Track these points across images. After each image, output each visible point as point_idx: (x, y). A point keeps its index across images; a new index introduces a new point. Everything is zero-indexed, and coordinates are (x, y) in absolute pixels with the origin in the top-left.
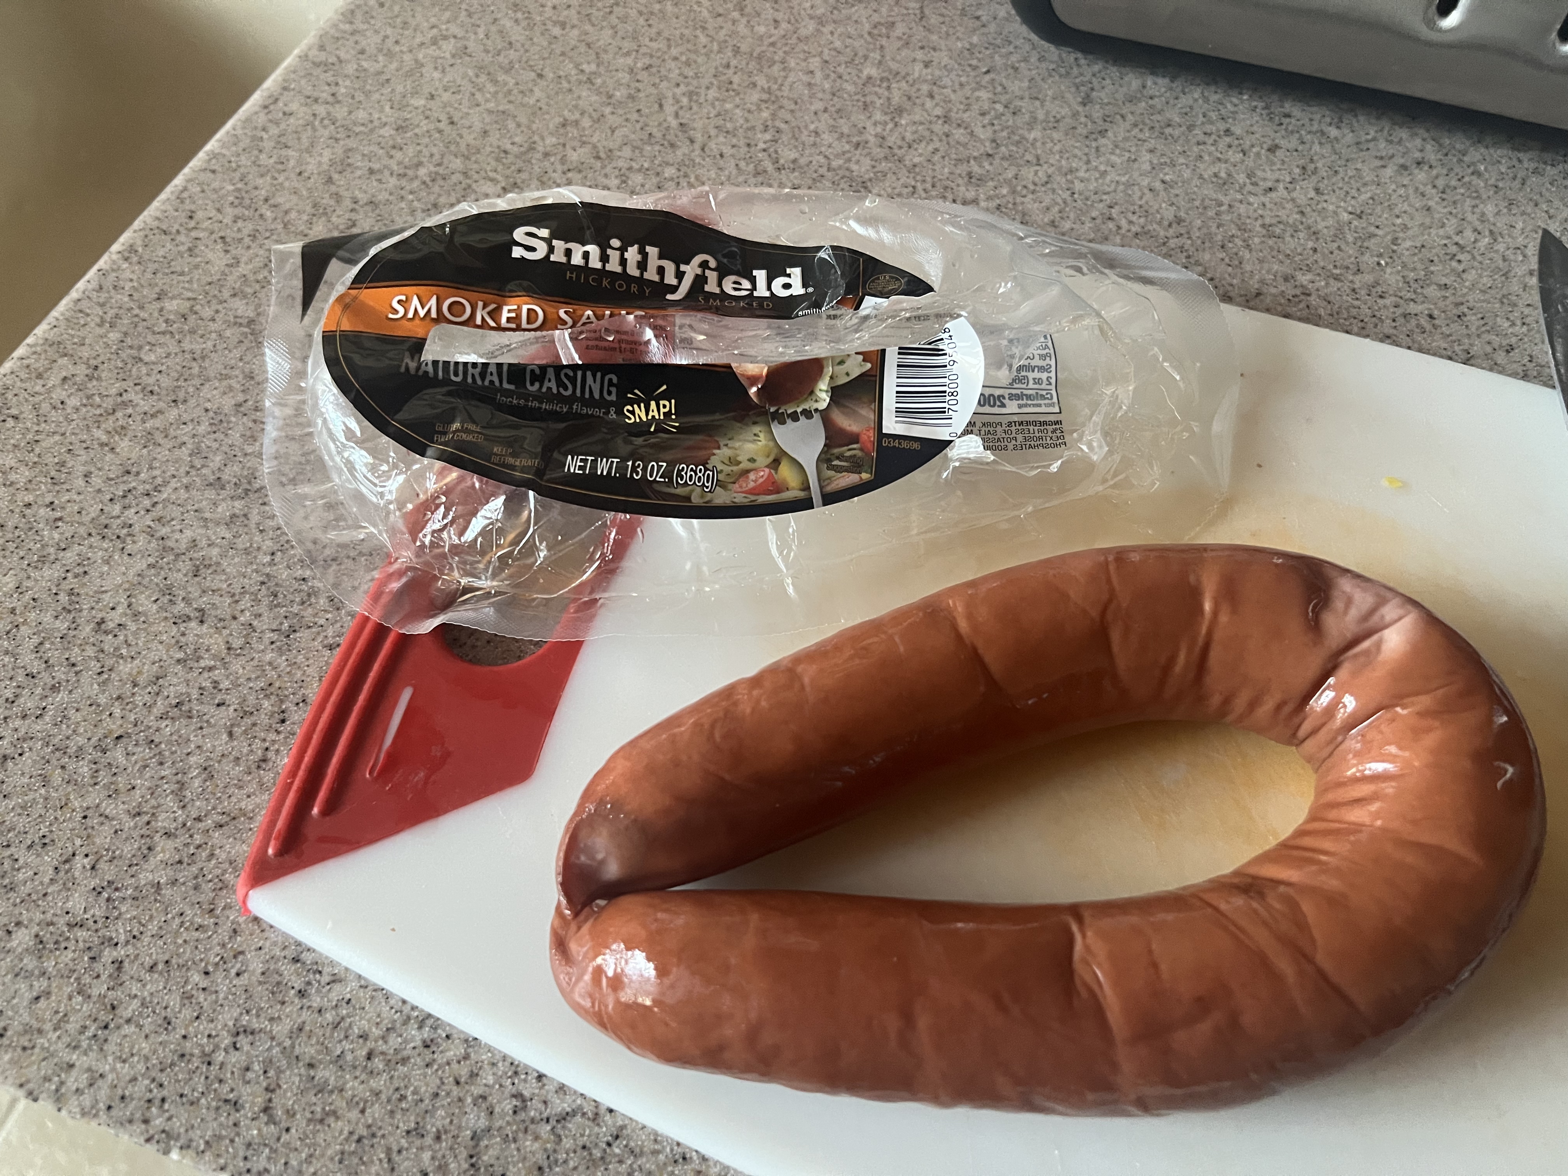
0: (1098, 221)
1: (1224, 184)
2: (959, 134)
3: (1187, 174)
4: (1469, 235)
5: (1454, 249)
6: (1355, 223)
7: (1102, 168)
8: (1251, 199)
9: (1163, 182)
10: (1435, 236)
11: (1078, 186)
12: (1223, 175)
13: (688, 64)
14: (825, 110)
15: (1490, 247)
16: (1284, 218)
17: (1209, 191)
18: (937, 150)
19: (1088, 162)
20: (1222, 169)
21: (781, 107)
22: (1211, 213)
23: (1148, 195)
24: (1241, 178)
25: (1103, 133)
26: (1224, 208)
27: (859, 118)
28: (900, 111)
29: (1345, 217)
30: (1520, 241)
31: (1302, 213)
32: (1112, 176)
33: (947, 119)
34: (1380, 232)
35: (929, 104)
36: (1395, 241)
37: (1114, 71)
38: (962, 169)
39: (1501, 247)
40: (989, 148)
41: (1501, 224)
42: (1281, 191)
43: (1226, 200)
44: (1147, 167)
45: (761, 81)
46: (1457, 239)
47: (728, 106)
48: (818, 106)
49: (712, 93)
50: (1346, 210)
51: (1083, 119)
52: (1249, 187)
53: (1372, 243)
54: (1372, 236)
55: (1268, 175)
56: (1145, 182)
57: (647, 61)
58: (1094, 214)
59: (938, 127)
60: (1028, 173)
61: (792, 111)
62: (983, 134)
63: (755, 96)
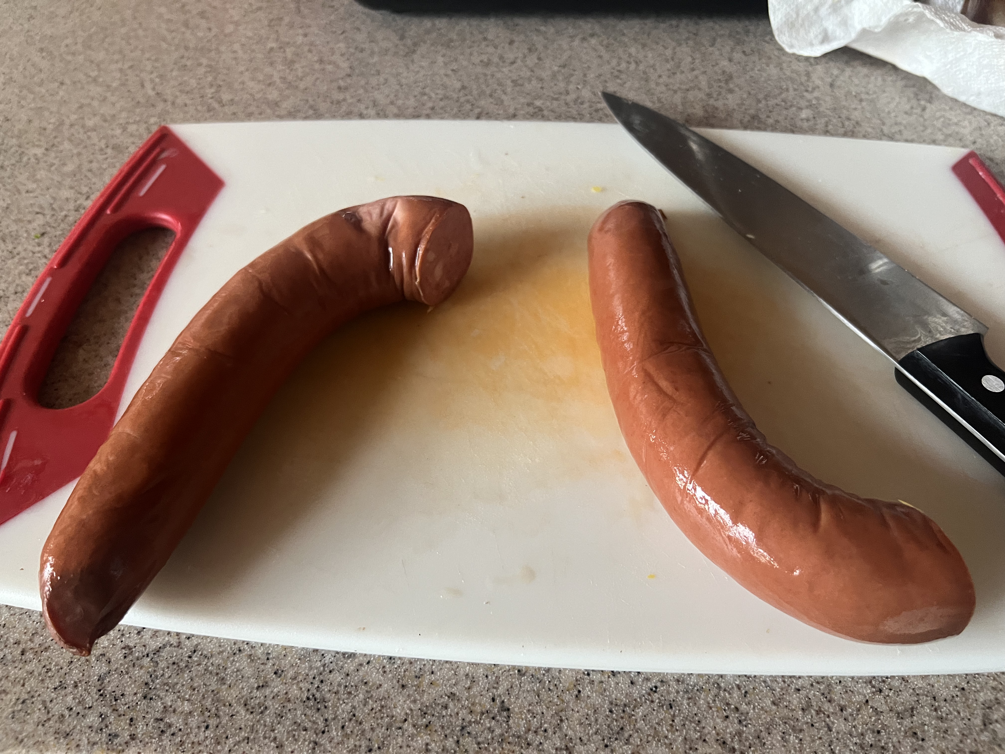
0: (418, 97)
1: (487, 64)
2: (329, 68)
3: (465, 63)
4: (623, 65)
5: (616, 73)
6: (563, 71)
7: (417, 70)
8: (504, 70)
9: (453, 70)
10: (606, 68)
11: (404, 81)
12: (486, 60)
13: (156, 60)
14: (247, 70)
15: (636, 69)
16: (523, 76)
17: (479, 69)
18: (317, 79)
19: (408, 68)
20: (485, 58)
21: (219, 73)
22: (481, 81)
23: (445, 79)
24: (496, 60)
25: (414, 52)
26: (489, 77)
27: (268, 70)
28: (292, 62)
29: (556, 68)
30: (652, 62)
31: (532, 71)
32: (422, 73)
33: (321, 61)
34: (576, 73)
35: (310, 55)
36: (585, 75)
37: (415, 20)
38: (335, 85)
39: (641, 67)
40: (348, 71)
41: (640, 56)
42: (519, 62)
43: (489, 72)
44: (442, 64)
45: (204, 61)
46: (619, 68)
47: (185, 78)
48: (242, 69)
49: (175, 73)
50: (556, 66)
51: (401, 47)
52: (501, 64)
53: (572, 79)
54: (572, 75)
55: (510, 56)
56: (442, 72)
57: (130, 64)
58: (416, 93)
59: (317, 66)
60: (374, 81)
61: (227, 74)
62: (345, 65)
63: (202, 70)
